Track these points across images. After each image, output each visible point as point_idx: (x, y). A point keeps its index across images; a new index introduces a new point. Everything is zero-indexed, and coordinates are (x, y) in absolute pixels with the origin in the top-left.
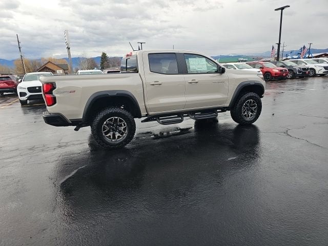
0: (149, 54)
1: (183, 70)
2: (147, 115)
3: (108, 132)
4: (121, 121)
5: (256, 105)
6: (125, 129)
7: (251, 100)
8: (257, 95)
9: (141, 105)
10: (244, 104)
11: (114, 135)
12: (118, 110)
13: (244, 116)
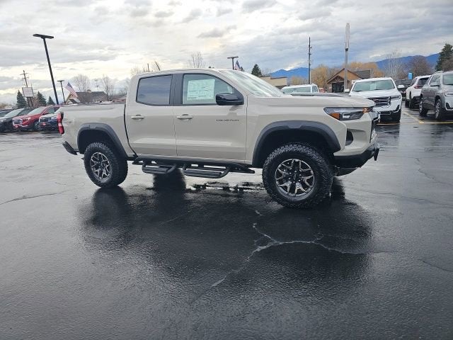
0: (140, 80)
1: (177, 99)
2: (136, 156)
3: (97, 168)
4: (104, 158)
5: (312, 172)
6: (108, 168)
7: (297, 160)
8: (309, 152)
9: (124, 143)
10: (280, 166)
11: (101, 172)
12: (100, 145)
13: (281, 188)
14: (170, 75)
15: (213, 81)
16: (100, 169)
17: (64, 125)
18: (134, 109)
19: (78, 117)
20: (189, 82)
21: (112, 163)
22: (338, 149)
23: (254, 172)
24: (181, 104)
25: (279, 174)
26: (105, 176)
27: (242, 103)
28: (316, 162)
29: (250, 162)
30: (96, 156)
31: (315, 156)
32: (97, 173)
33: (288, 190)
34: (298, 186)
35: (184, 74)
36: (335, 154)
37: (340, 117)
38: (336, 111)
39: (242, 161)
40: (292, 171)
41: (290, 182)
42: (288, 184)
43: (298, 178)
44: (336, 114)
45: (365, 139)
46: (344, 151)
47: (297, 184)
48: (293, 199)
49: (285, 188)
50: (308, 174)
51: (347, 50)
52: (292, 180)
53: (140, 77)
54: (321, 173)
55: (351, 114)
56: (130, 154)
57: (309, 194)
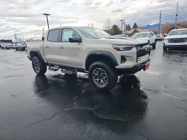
2: (48, 62)
5: (106, 75)
7: (100, 69)
9: (43, 57)
10: (94, 71)
11: (37, 68)
12: (36, 58)
13: (95, 81)
14: (59, 29)
17: (27, 49)
18: (47, 43)
19: (31, 46)
20: (65, 32)
21: (40, 64)
22: (117, 65)
24: (61, 41)
25: (94, 75)
26: (38, 70)
27: (81, 42)
29: (84, 68)
30: (35, 62)
32: (36, 68)
33: (98, 82)
35: (63, 29)
36: (116, 67)
37: (118, 50)
38: (117, 46)
39: (82, 67)
40: (99, 74)
41: (98, 79)
42: (98, 80)
43: (101, 77)
44: (117, 48)
45: (133, 60)
46: (120, 66)
47: (102, 80)
48: (99, 87)
49: (96, 81)
50: (104, 75)
51: (177, 15)
52: (99, 78)
53: (49, 30)
54: (109, 76)
55: (125, 48)
56: (46, 62)
57: (105, 85)
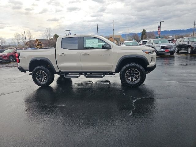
2: (60, 71)
3: (39, 78)
4: (44, 73)
5: (139, 73)
6: (46, 77)
7: (134, 69)
8: (138, 66)
9: (55, 66)
10: (127, 71)
12: (42, 67)
13: (127, 80)
14: (78, 37)
15: (97, 40)
16: (41, 78)
17: (20, 58)
20: (87, 40)
21: (48, 75)
22: (148, 64)
23: (114, 75)
25: (127, 75)
26: (44, 81)
27: (111, 48)
28: (141, 69)
29: (114, 71)
30: (39, 72)
31: (141, 67)
32: (39, 80)
33: (130, 80)
34: (134, 79)
35: (84, 37)
36: (147, 66)
37: (148, 53)
39: (110, 71)
40: (132, 73)
42: (130, 78)
43: (134, 76)
45: (155, 61)
46: (150, 65)
48: (132, 84)
50: (138, 74)
51: (114, 30)
53: (62, 38)
55: (151, 52)
56: (57, 70)
57: (138, 81)
